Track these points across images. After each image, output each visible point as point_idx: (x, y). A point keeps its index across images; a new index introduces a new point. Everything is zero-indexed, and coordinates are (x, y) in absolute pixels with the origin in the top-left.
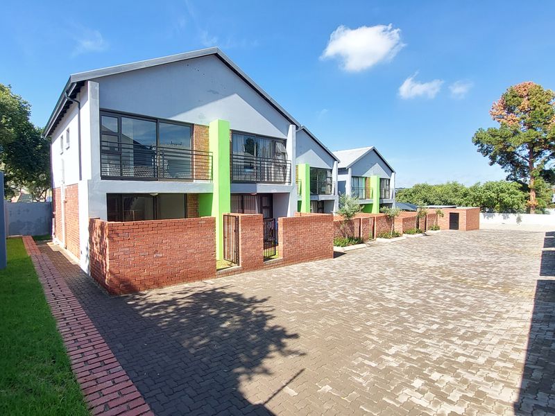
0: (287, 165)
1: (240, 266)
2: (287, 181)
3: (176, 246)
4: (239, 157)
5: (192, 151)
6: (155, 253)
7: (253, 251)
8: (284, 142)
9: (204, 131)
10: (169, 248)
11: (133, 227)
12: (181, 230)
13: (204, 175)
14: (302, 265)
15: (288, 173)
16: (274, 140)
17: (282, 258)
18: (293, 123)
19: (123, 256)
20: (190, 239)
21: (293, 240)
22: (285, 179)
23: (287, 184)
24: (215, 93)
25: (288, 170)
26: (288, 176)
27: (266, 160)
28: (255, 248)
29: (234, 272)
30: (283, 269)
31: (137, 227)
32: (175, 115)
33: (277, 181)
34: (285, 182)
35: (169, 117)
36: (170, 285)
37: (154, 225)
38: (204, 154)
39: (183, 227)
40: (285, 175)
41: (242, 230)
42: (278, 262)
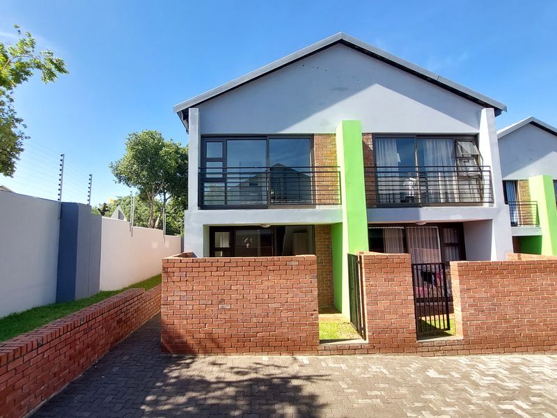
0: (484, 173)
1: (367, 341)
2: (486, 200)
3: (251, 297)
4: (389, 170)
5: (313, 167)
6: (220, 303)
7: (392, 319)
8: (475, 139)
9: (329, 141)
10: (241, 297)
11: (193, 265)
12: (259, 273)
13: (332, 198)
14: (516, 358)
15: (486, 187)
16: (455, 139)
17: (461, 337)
18: (487, 105)
19: (180, 303)
20: (273, 287)
21: (486, 305)
22: (482, 198)
23: (486, 205)
24: (342, 89)
25: (487, 182)
26: (486, 191)
27: (440, 169)
28: (396, 313)
29: (354, 350)
30: (463, 360)
31: (197, 265)
32: (287, 126)
33: (465, 200)
34: (481, 203)
35: (281, 130)
36: (242, 353)
37: (219, 264)
38: (329, 170)
39: (262, 268)
40: (481, 190)
41: (368, 279)
42: (452, 344)
